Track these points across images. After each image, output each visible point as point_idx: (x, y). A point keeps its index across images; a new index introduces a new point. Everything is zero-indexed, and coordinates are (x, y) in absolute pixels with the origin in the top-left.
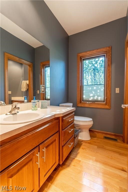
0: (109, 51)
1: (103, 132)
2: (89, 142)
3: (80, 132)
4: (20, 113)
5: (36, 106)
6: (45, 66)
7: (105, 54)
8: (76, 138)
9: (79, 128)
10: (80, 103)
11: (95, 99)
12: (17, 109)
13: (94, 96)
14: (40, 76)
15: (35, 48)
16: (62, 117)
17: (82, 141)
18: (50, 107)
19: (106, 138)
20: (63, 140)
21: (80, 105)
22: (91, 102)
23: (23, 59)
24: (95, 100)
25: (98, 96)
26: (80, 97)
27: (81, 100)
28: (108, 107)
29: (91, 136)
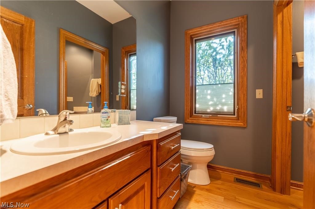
0: (242, 23)
1: (233, 169)
2: (208, 187)
3: (192, 169)
4: (76, 131)
5: (109, 119)
6: (129, 54)
7: (236, 30)
8: (184, 181)
9: (189, 161)
10: (191, 117)
11: (217, 110)
12: (67, 123)
13: (215, 105)
14: (121, 70)
15: (113, 24)
16: (156, 140)
17: (195, 186)
18: (136, 122)
19: (238, 181)
20: (158, 186)
21: (189, 120)
22: (211, 115)
23: (91, 41)
24: (217, 112)
25: (223, 104)
26: (190, 107)
27: (192, 111)
28: (242, 124)
29: (211, 177)
